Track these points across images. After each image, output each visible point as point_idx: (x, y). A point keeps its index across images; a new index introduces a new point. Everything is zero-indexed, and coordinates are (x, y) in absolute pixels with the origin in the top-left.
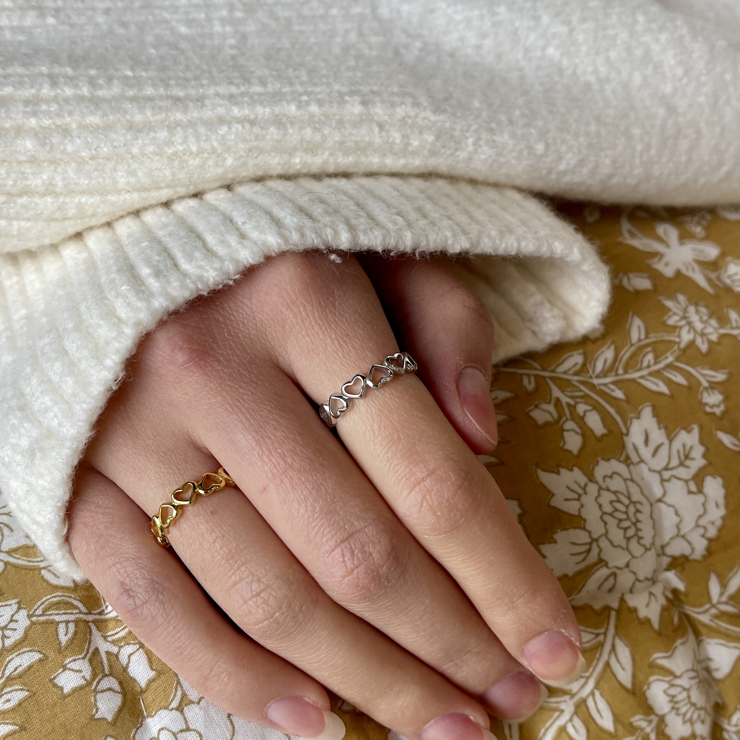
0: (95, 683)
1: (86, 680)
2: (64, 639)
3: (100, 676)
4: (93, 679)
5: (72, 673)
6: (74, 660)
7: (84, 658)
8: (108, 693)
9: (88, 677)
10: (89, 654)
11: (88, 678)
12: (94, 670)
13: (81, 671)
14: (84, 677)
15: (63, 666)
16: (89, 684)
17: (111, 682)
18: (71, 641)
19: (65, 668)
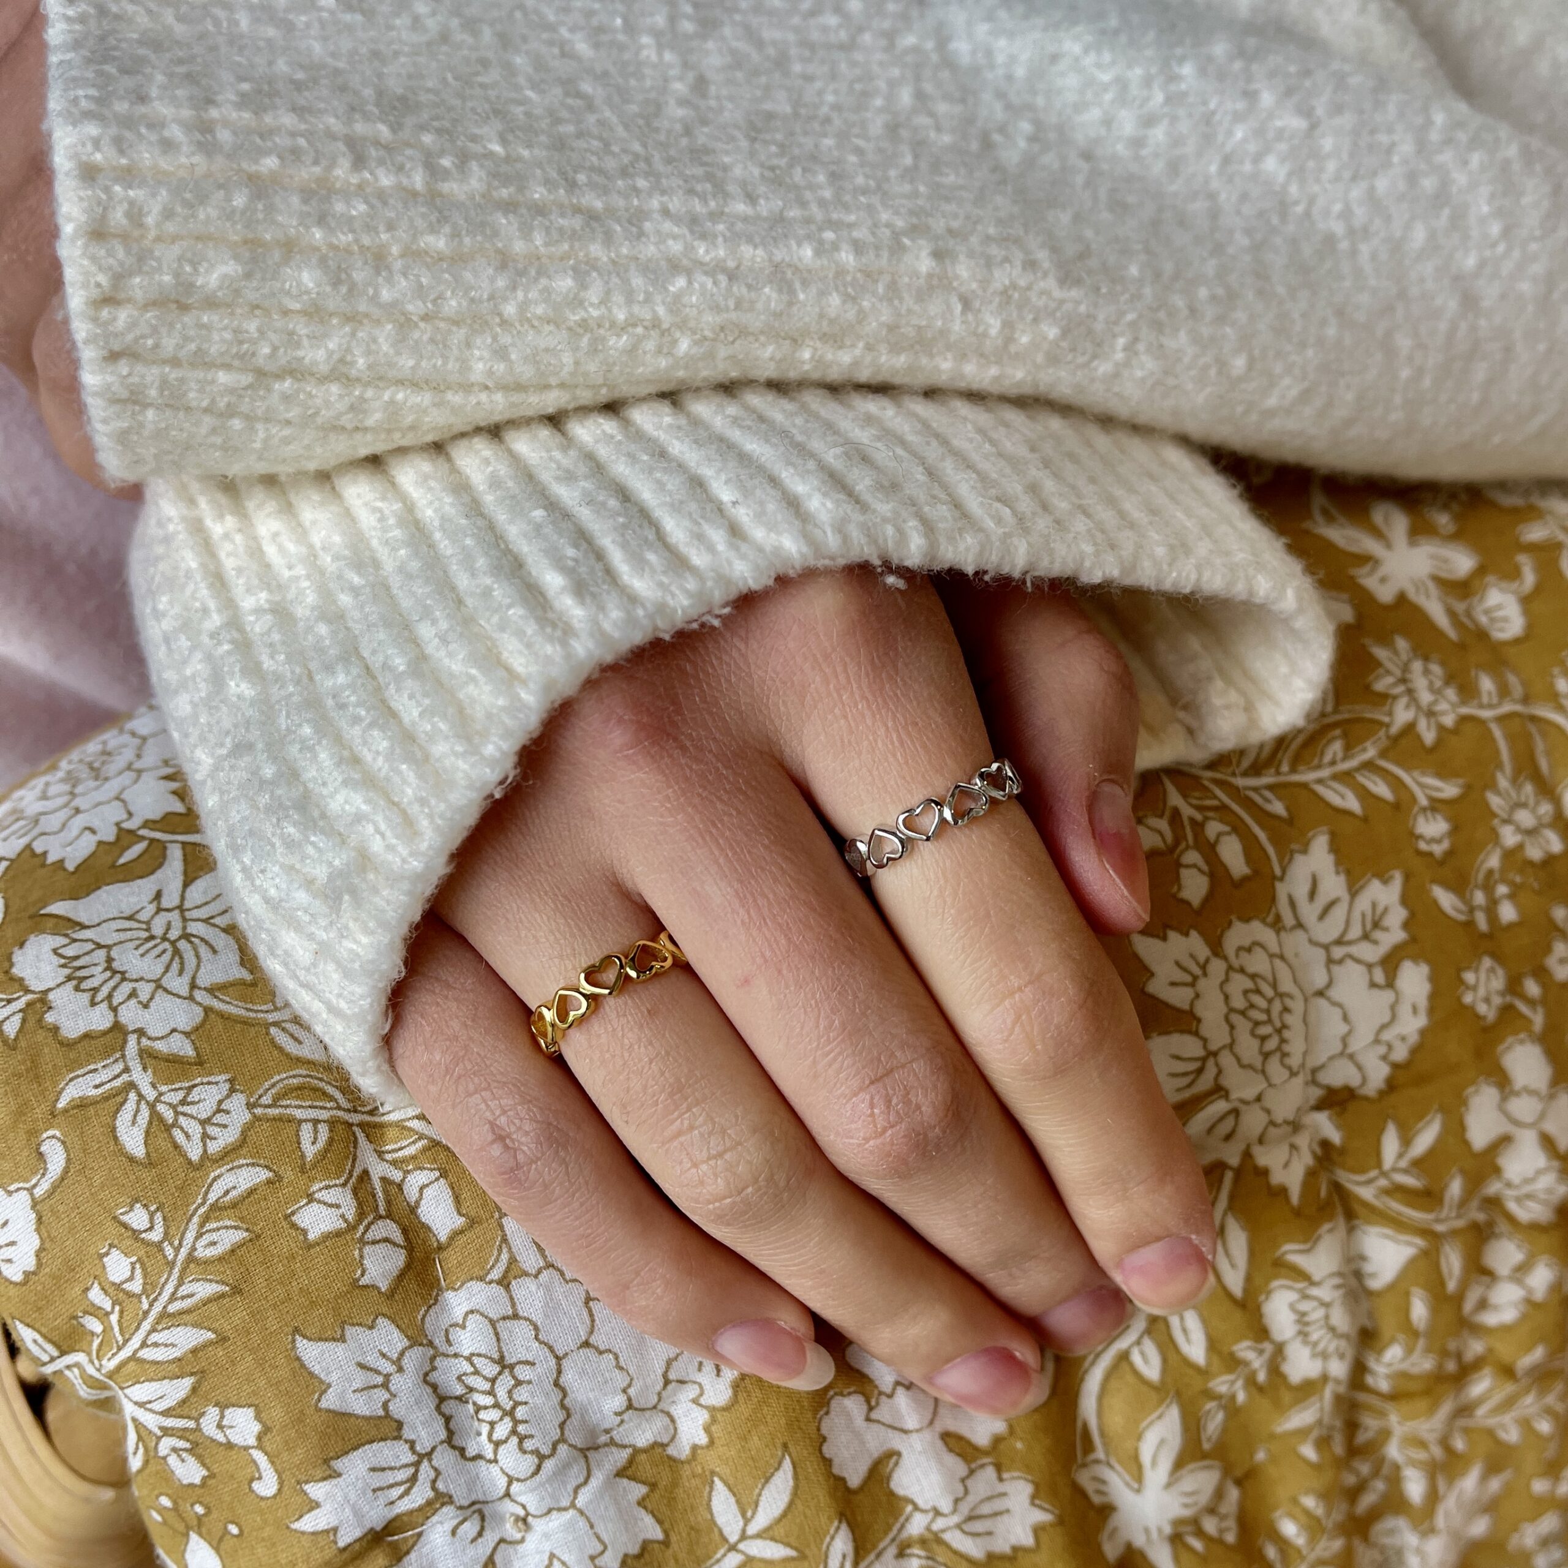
0: (361, 1228)
1: (346, 1221)
2: (310, 1151)
3: (370, 1218)
4: (360, 1220)
5: (323, 1207)
6: (327, 1187)
7: (344, 1185)
8: (382, 1245)
9: (351, 1215)
10: (354, 1179)
11: (350, 1218)
12: (360, 1205)
13: (338, 1206)
14: (343, 1216)
15: (308, 1195)
16: (351, 1228)
17: (388, 1229)
18: (324, 1154)
19: (311, 1199)
